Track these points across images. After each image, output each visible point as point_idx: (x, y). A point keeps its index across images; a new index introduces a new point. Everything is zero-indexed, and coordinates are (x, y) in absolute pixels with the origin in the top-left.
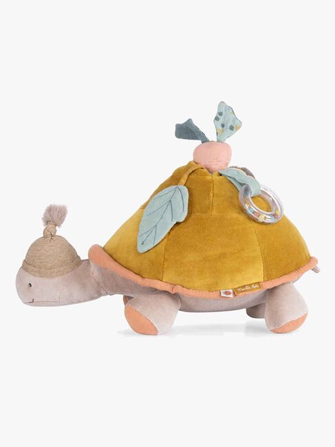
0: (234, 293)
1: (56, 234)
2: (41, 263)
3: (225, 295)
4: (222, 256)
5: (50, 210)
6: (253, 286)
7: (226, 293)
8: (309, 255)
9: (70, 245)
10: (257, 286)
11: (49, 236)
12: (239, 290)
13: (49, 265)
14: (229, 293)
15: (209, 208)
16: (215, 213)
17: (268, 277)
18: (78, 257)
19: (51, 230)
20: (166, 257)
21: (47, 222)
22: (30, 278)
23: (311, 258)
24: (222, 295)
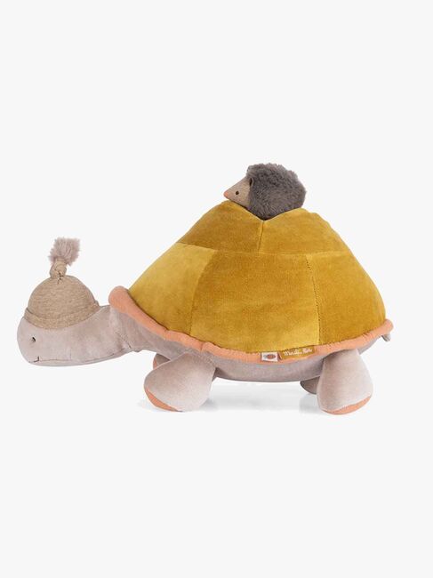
0: (279, 357)
1: (67, 274)
2: (47, 310)
3: (267, 359)
4: (267, 308)
5: (59, 243)
6: (304, 350)
7: (269, 357)
8: (384, 316)
9: (84, 288)
10: (309, 350)
11: (58, 275)
12: (286, 353)
13: (57, 313)
14: (273, 357)
15: (256, 245)
16: (262, 252)
17: (326, 340)
18: (96, 302)
19: (58, 268)
20: (195, 304)
21: (54, 258)
22: (33, 331)
23: (385, 320)
24: (263, 359)
